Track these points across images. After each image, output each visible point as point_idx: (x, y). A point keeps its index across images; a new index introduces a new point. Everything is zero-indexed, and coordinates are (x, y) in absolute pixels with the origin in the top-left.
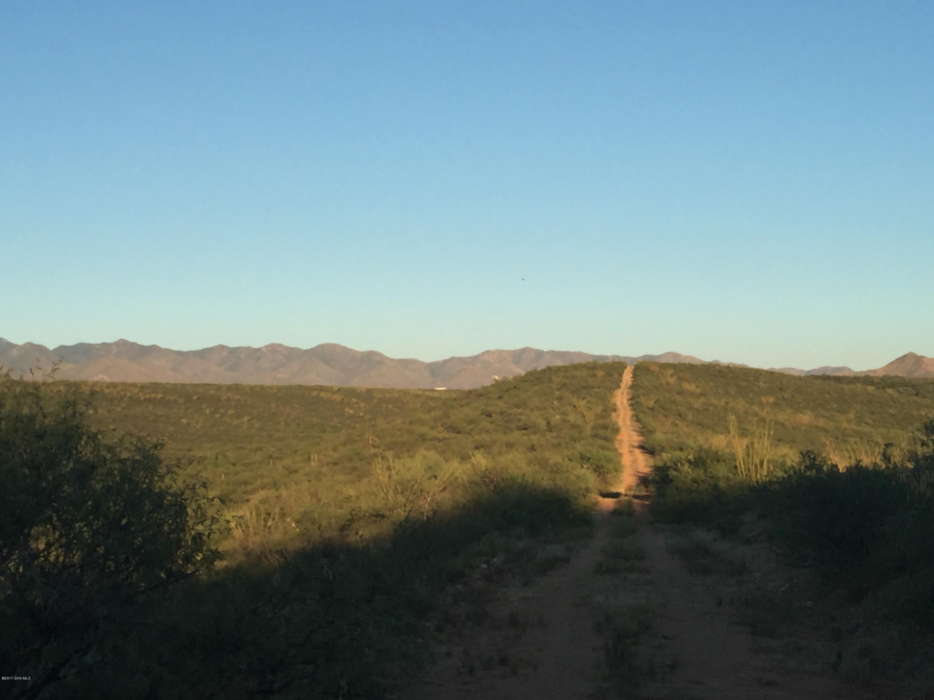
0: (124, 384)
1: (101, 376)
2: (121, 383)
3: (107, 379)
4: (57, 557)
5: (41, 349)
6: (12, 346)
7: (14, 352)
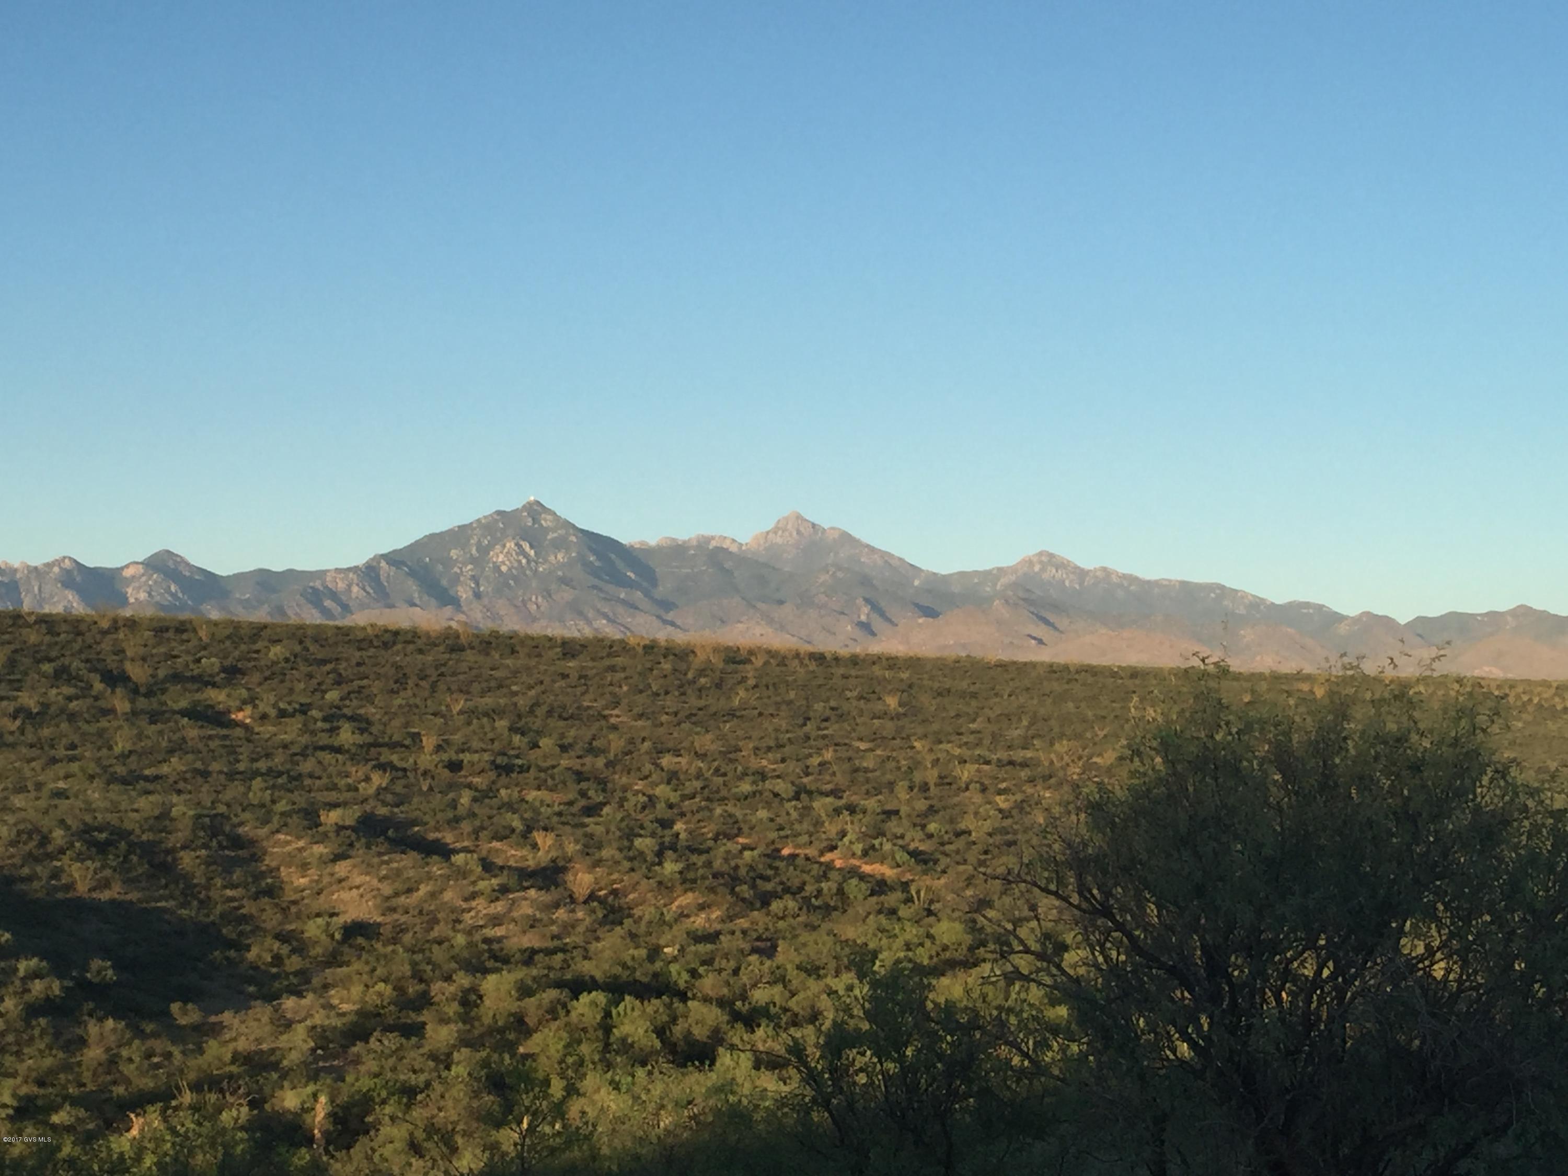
0: (1528, 682)
1: (1487, 669)
2: (1522, 681)
3: (1496, 673)
4: (1448, 971)
5: (1386, 622)
6: (1339, 618)
7: (1343, 629)
